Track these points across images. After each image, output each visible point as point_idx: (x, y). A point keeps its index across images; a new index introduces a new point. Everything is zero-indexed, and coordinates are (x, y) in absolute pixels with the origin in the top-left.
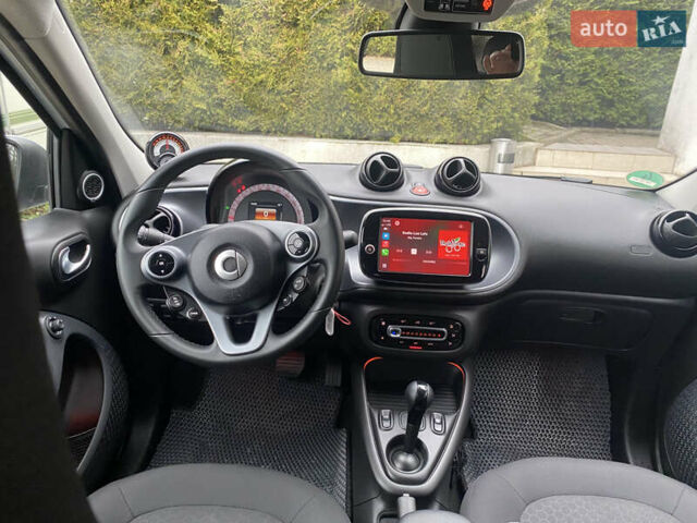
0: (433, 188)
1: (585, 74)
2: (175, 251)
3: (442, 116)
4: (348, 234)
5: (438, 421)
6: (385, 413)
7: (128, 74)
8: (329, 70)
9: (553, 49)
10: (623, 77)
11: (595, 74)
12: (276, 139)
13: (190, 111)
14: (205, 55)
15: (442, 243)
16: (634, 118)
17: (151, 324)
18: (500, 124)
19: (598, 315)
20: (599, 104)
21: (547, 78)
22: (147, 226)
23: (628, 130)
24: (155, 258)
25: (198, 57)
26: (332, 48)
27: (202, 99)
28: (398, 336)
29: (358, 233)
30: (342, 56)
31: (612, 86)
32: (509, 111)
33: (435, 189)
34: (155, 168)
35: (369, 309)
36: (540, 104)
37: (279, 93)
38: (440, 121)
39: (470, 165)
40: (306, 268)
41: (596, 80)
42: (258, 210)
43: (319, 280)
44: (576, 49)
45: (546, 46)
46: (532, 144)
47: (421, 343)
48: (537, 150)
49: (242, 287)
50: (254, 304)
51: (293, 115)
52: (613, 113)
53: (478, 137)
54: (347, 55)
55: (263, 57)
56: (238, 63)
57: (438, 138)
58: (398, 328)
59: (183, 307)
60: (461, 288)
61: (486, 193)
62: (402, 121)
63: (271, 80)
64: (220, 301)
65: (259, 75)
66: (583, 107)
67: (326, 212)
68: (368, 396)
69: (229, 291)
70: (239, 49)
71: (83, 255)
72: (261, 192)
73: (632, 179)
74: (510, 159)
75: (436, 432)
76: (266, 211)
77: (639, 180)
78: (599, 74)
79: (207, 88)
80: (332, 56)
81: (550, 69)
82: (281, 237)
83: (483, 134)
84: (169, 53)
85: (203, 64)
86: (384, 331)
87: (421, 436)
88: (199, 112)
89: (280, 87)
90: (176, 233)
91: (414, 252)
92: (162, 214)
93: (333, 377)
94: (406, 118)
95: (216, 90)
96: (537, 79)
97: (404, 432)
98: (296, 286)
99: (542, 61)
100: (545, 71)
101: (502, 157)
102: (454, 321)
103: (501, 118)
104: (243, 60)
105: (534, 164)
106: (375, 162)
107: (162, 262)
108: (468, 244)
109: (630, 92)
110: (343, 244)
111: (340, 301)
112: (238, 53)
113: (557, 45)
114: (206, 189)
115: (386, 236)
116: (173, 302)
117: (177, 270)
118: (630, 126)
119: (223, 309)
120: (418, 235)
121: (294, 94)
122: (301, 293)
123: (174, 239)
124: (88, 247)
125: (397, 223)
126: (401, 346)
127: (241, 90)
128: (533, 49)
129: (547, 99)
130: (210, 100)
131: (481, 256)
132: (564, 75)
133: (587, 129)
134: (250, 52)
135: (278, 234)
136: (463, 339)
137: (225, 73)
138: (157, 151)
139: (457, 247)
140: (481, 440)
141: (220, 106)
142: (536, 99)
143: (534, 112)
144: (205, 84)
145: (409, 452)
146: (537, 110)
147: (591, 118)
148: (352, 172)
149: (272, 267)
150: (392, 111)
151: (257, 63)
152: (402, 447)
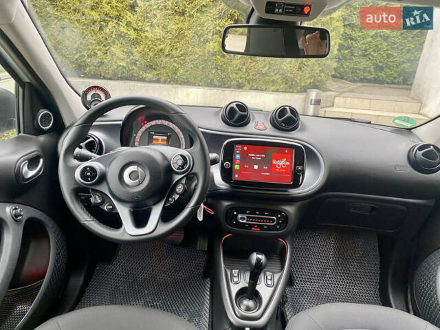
0: (269, 126)
1: (366, 50)
2: (98, 166)
3: (276, 74)
4: (213, 156)
5: (269, 278)
6: (235, 272)
7: (76, 42)
8: (205, 43)
9: (346, 33)
10: (389, 52)
11: (372, 50)
12: (170, 86)
13: (115, 67)
14: (126, 31)
15: (274, 162)
16: (395, 78)
17: (81, 214)
18: (312, 80)
19: (373, 209)
20: (374, 69)
21: (342, 51)
22: (81, 148)
23: (392, 86)
24: (85, 169)
25: (121, 32)
26: (207, 29)
27: (123, 60)
28: (245, 221)
29: (219, 154)
30: (213, 35)
31: (383, 57)
32: (318, 72)
33: (270, 126)
34: (88, 109)
35: (226, 203)
36: (338, 68)
37: (172, 57)
38: (274, 78)
39: (293, 111)
40: (185, 178)
41: (372, 53)
42: (154, 137)
43: (194, 185)
44: (360, 34)
45: (342, 32)
46: (332, 93)
47: (260, 226)
48: (335, 97)
49: (142, 190)
50: (150, 202)
51: (181, 71)
52: (382, 75)
53: (298, 88)
54: (216, 34)
55: (162, 34)
56: (147, 37)
57: (273, 88)
58: (245, 216)
59: (103, 203)
60: (286, 191)
61: (303, 129)
62: (250, 77)
63: (168, 48)
64: (127, 200)
65: (160, 45)
66: (364, 70)
67: (198, 141)
68: (224, 260)
69: (133, 193)
70: (148, 28)
71: (38, 165)
72: (157, 125)
73: (396, 121)
74: (318, 102)
75: (268, 285)
76: (160, 138)
77: (401, 122)
78: (374, 50)
79: (126, 53)
80: (207, 34)
81: (343, 45)
82: (169, 157)
83: (301, 86)
84: (103, 30)
85: (124, 37)
86: (235, 217)
87: (258, 288)
88: (121, 68)
89: (174, 53)
90: (100, 153)
91: (256, 167)
92: (91, 139)
93: (202, 244)
94: (253, 75)
95: (132, 54)
96: (336, 52)
97: (247, 285)
98: (177, 190)
99: (340, 41)
100: (341, 47)
101: (313, 101)
102: (280, 212)
103: (312, 76)
104: (150, 35)
105: (333, 106)
106: (232, 108)
107: (89, 173)
108: (291, 163)
109: (393, 62)
110: (209, 163)
111: (207, 197)
112: (147, 31)
113: (348, 31)
114: (121, 122)
115: (238, 156)
116: (96, 199)
117: (99, 179)
118: (393, 83)
119: (129, 205)
120: (258, 157)
121: (182, 58)
122: (181, 195)
123: (98, 156)
124: (41, 160)
125: (245, 148)
126: (246, 228)
127: (148, 54)
128: (334, 33)
129: (342, 65)
130: (128, 60)
131: (299, 171)
132: (352, 50)
133: (366, 84)
134: (155, 30)
135: (167, 155)
136: (286, 225)
137: (138, 44)
138: (89, 97)
139: (284, 165)
140: (296, 286)
141: (135, 64)
142: (335, 65)
143: (333, 73)
144: (126, 50)
145: (250, 298)
146: (336, 71)
147: (369, 78)
148: (217, 113)
149: (162, 178)
150: (244, 71)
151: (159, 37)
152: (245, 295)
